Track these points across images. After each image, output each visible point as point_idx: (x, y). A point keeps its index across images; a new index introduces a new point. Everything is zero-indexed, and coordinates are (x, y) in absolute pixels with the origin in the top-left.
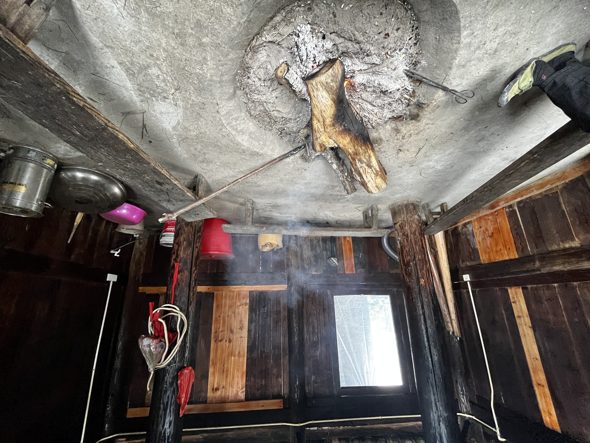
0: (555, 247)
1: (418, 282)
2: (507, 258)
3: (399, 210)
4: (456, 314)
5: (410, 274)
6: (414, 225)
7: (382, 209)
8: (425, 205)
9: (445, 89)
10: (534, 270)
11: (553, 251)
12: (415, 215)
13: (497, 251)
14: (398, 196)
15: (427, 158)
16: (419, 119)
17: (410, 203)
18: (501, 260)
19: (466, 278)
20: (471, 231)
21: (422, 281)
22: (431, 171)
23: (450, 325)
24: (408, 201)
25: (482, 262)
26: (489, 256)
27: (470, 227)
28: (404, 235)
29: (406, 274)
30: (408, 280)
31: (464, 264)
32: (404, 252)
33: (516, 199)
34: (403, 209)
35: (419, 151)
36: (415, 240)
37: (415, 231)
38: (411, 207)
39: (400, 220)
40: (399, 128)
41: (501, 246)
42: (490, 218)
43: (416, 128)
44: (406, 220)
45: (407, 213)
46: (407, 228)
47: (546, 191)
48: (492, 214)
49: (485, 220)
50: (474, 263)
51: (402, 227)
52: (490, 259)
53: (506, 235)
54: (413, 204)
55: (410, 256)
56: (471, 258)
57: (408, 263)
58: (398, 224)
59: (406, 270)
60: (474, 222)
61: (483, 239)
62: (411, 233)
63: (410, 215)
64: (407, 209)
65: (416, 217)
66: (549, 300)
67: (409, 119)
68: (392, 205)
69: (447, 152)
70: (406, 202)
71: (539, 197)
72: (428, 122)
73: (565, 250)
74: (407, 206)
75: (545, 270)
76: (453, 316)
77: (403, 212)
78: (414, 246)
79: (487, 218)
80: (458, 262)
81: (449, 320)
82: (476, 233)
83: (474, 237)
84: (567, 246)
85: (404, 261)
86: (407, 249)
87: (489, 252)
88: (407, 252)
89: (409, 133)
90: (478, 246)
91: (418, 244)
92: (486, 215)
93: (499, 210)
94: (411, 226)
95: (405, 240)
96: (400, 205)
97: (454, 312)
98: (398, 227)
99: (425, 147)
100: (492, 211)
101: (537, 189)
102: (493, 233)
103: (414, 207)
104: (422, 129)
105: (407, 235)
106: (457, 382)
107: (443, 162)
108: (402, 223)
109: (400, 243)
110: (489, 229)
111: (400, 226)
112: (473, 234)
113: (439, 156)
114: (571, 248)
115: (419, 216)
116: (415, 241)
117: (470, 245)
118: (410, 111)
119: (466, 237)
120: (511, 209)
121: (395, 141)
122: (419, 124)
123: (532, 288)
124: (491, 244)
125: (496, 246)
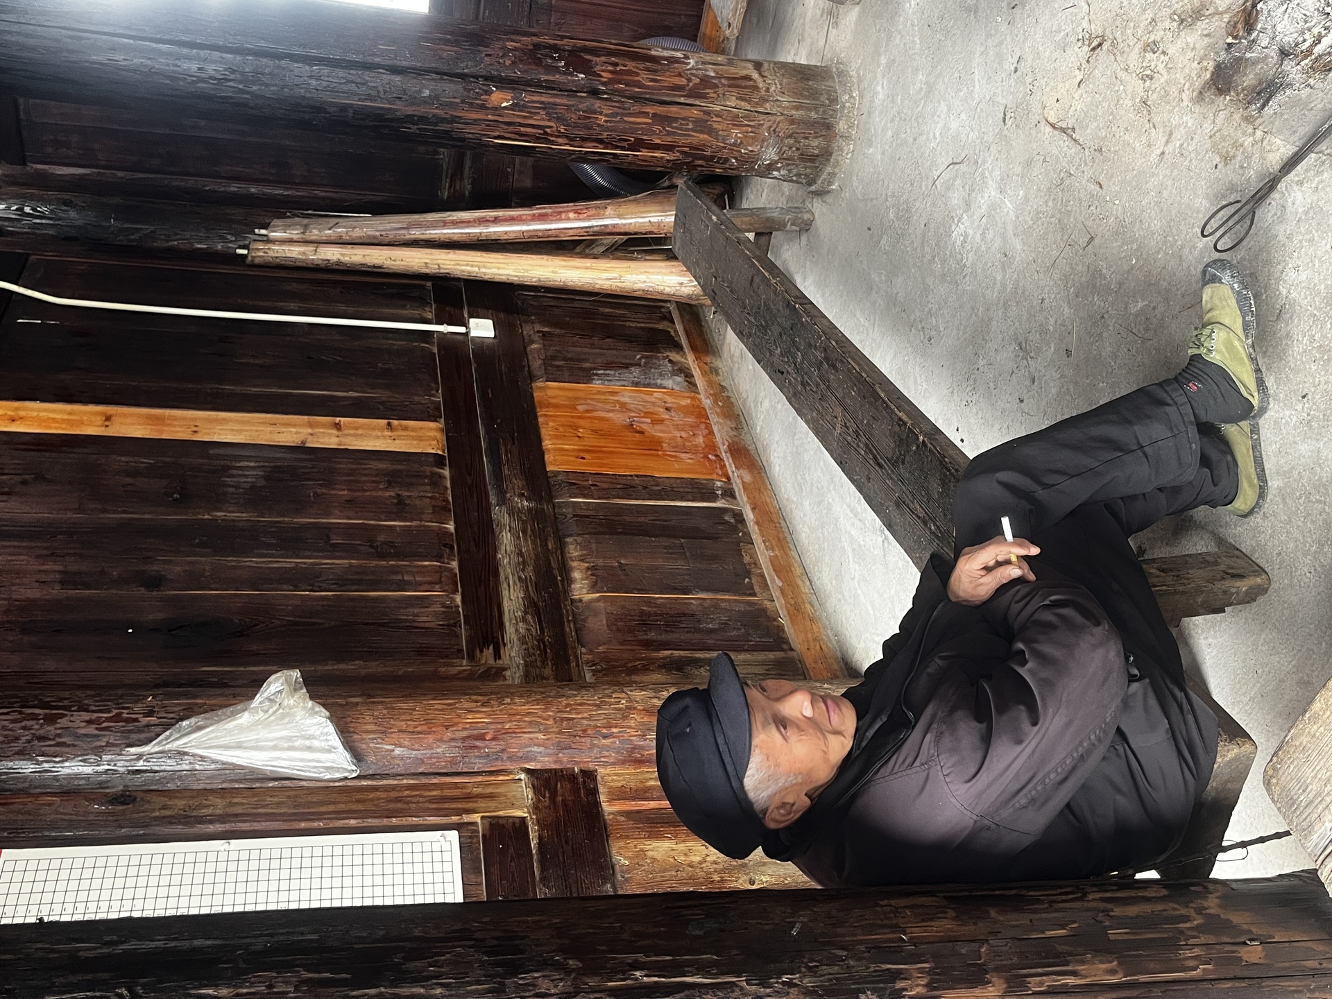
0: (573, 551)
1: (505, 83)
2: (547, 444)
3: (814, 95)
4: (339, 263)
5: (538, 62)
6: (736, 134)
7: (833, 32)
8: (806, 216)
9: (1291, 164)
10: (501, 493)
11: (562, 546)
12: (780, 152)
13: (576, 428)
14: (881, 91)
15: (1018, 169)
16: (1209, 95)
17: (835, 145)
18: (543, 432)
19: (482, 328)
20: (659, 382)
21: (502, 99)
22: (955, 199)
23: (294, 233)
24: (847, 138)
25: (539, 384)
26: (556, 406)
27: (674, 383)
28: (706, 81)
29: (537, 46)
30: (510, 45)
31: (536, 337)
32: (631, 65)
33: (753, 509)
34: (816, 109)
35: (1064, 130)
36: (676, 120)
37: (711, 131)
38: (815, 143)
39: (773, 84)
40: (1202, 25)
41: (590, 441)
42: (700, 440)
43: (1174, 91)
44: (768, 107)
45: (792, 121)
46: (732, 102)
47: (762, 576)
48: (712, 447)
49: (694, 427)
50: (536, 364)
51: (740, 84)
52: (549, 405)
53: (631, 462)
54: (826, 154)
55: (610, 81)
56: (554, 358)
57: (587, 68)
58: (755, 75)
59: (555, 48)
60: (693, 398)
61: (623, 405)
62: (707, 113)
63: (784, 127)
64: (812, 124)
65: (770, 154)
66: (400, 501)
67: (1223, 55)
68: (841, 73)
69: (1017, 245)
70: (841, 126)
71: (747, 559)
72: (1179, 135)
73: (565, 570)
74: (825, 128)
75: (500, 515)
76: (332, 254)
77: (797, 108)
78: (650, 110)
79: (702, 431)
80: (543, 322)
81: (315, 233)
82: (651, 394)
83: (636, 384)
84: (577, 575)
85: (595, 52)
86: (644, 77)
87: (574, 408)
88: (630, 73)
89: (1161, 67)
90: (597, 385)
91: (657, 128)
92: (711, 433)
93: (723, 467)
94: (735, 121)
95: (683, 81)
96: (834, 101)
97: (346, 259)
98: (744, 73)
99: (1075, 149)
100: (723, 448)
101: (773, 561)
102: (642, 432)
103: (813, 159)
104: (1157, 119)
105: (704, 97)
106: (67, 203)
107: (978, 238)
108: (756, 88)
109: (672, 60)
110: (657, 427)
111: (748, 78)
112: (648, 385)
113: (1012, 215)
114: (569, 581)
115: (771, 167)
116: (669, 120)
117: (608, 366)
118: (1255, 62)
119: (639, 365)
120: (720, 492)
121: (1149, 15)
122: (1186, 102)
123: (441, 477)
124: (602, 419)
125: (595, 431)
